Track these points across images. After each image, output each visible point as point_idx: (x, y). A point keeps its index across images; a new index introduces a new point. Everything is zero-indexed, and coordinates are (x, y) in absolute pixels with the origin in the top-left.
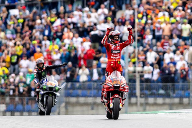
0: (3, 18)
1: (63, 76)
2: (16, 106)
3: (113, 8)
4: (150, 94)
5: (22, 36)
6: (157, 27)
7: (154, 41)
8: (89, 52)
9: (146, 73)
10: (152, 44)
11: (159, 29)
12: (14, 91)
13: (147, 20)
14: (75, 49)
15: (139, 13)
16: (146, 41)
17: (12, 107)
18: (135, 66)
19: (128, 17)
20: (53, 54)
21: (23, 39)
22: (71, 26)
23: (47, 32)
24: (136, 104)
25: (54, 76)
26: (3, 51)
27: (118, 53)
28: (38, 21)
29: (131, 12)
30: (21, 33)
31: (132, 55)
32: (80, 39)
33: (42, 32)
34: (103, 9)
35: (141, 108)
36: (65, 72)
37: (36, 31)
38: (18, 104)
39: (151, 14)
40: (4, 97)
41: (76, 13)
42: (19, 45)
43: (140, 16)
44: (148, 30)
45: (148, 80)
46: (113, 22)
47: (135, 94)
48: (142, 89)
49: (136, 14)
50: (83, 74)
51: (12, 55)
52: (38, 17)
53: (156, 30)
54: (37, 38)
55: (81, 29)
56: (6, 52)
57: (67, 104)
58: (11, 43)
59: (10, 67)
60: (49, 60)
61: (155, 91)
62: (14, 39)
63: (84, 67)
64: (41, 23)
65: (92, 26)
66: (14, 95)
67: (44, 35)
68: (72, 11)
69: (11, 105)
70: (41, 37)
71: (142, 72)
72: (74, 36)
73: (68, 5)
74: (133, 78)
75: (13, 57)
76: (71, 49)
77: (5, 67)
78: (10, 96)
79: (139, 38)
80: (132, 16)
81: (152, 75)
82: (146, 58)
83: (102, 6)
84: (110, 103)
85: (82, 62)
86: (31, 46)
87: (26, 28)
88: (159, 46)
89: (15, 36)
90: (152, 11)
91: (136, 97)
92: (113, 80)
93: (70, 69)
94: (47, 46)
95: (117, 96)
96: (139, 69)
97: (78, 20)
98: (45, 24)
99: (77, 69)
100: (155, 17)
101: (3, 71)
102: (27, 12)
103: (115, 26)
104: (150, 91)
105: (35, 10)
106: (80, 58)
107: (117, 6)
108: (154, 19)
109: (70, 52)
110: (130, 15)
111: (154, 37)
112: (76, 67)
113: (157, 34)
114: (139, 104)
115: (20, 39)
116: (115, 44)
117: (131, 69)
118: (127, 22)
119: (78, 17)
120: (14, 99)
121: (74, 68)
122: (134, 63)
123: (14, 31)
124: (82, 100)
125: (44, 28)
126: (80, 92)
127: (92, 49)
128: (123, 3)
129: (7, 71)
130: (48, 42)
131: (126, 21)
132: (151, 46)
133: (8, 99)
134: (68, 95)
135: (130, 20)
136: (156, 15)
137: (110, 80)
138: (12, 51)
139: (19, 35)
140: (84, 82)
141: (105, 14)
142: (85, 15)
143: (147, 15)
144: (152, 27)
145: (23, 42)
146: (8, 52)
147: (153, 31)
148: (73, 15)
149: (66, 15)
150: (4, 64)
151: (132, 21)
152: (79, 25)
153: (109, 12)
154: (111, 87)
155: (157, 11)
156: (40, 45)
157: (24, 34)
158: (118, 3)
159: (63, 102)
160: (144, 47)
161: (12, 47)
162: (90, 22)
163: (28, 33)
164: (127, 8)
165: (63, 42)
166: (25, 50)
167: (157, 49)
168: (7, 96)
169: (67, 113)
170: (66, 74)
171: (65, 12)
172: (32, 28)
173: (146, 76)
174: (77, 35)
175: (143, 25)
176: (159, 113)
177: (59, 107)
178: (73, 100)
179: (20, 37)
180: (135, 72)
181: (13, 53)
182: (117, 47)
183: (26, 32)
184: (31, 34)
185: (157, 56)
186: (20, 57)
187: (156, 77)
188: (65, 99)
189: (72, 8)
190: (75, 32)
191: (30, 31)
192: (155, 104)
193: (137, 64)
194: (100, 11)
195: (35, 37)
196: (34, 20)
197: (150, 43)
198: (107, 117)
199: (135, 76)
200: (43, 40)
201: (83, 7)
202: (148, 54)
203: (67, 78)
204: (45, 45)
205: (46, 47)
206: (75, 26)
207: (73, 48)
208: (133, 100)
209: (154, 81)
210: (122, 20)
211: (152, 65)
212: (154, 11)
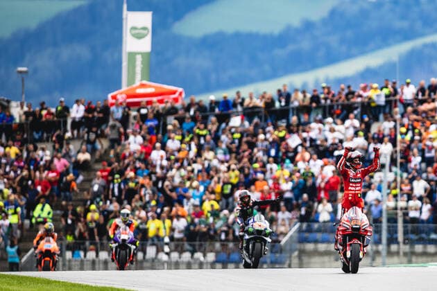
0: (212, 131)
1: (295, 214)
2: (229, 255)
3: (366, 119)
4: (417, 240)
5: (238, 157)
6: (428, 146)
7: (423, 165)
8: (332, 180)
9: (412, 210)
10: (420, 169)
11: (431, 148)
12: (227, 233)
13: (414, 135)
14: (313, 175)
15: (403, 125)
16: (412, 165)
17: (224, 256)
18: (397, 201)
19: (387, 132)
20: (281, 181)
21: (240, 161)
22: (308, 144)
23: (273, 152)
24: (398, 253)
25: (283, 212)
26: (212, 177)
27: (358, 183)
28: (261, 137)
29: (392, 124)
30: (237, 153)
31: (393, 185)
32: (320, 162)
33: (267, 152)
34: (352, 119)
35: (405, 259)
36: (299, 207)
37: (259, 151)
38: (233, 252)
39: (419, 127)
40: (212, 243)
41: (313, 125)
42: (233, 170)
43: (404, 130)
44: (415, 150)
45: (414, 220)
46: (367, 138)
47: (397, 239)
48: (405, 233)
49: (398, 126)
50: (324, 211)
51: (225, 183)
52: (260, 130)
53: (426, 150)
54: (259, 159)
55: (321, 148)
56: (216, 179)
57: (302, 253)
58: (223, 167)
59: (221, 200)
60: (276, 191)
61: (424, 235)
62: (227, 162)
63: (325, 201)
64: (266, 140)
65: (336, 144)
66: (227, 240)
67: (269, 156)
68: (309, 123)
69: (222, 253)
70: (265, 158)
71: (406, 209)
72: (311, 158)
73: (304, 113)
74: (394, 216)
75: (225, 187)
76: (307, 175)
77: (215, 200)
78: (221, 241)
79: (403, 160)
80: (393, 130)
81: (421, 213)
82: (412, 189)
83: (352, 116)
84: (346, 251)
85: (322, 194)
86: (251, 171)
87: (245, 147)
88: (430, 173)
89: (228, 157)
90: (420, 124)
91: (398, 243)
92: (351, 220)
93: (305, 203)
94: (274, 171)
95: (356, 241)
96: (402, 204)
97: (316, 135)
98: (271, 140)
99: (316, 204)
100: (425, 131)
101: (212, 206)
102: (246, 123)
103: (369, 144)
104: (417, 235)
105: (256, 120)
106: (320, 189)
107: (371, 116)
108: (424, 134)
109: (305, 180)
110: (390, 129)
111: (424, 159)
112: (314, 202)
113: (427, 155)
114: (401, 253)
115: (235, 161)
116: (355, 169)
117: (392, 204)
118: (386, 139)
119: (317, 131)
120: (227, 245)
121: (311, 203)
122: (395, 196)
123: (227, 151)
124: (322, 247)
125: (269, 146)
126: (319, 236)
127: (336, 176)
128: (380, 113)
129: (217, 206)
130: (274, 166)
131: (384, 136)
132: (420, 172)
133: (218, 245)
134: (303, 240)
135: (390, 135)
136: (427, 129)
137: (346, 219)
138: (225, 177)
139: (234, 155)
140: (324, 222)
141: (355, 127)
142: (327, 127)
143: (414, 128)
144: (421, 145)
145: (239, 166)
146: (219, 179)
147: (422, 152)
148: (310, 128)
149: (301, 128)
150: (213, 196)
151: (393, 137)
152: (318, 142)
153: (361, 125)
154: (348, 229)
155: (428, 123)
156: (263, 169)
157: (241, 155)
158: (373, 112)
159: (295, 250)
160: (409, 173)
161: (225, 172)
162: (334, 138)
163: (247, 153)
164: (386, 119)
165: (296, 165)
166: (242, 176)
167: (427, 177)
168: (216, 241)
169: (301, 266)
170: (300, 210)
171: (299, 124)
172: (252, 145)
173: (413, 214)
174: (315, 156)
175: (408, 143)
176: (430, 267)
177: (290, 257)
178: (310, 247)
179: (236, 158)
180: (396, 208)
181: (226, 180)
182: (357, 174)
183: (244, 151)
184: (250, 154)
185: (428, 186)
186: (235, 187)
187: (425, 215)
188: (298, 246)
189: (309, 118)
190: (312, 152)
191: (250, 151)
192: (425, 254)
193: (399, 198)
194: (348, 123)
195: (257, 159)
196: (255, 135)
197: (418, 167)
198: (343, 269)
199: (396, 214)
200: (268, 162)
201: (325, 117)
202: (415, 183)
203: (301, 216)
204: (271, 169)
205: (272, 173)
206: (313, 144)
207: (310, 174)
208: (394, 247)
209: (423, 221)
210: (379, 135)
211: (420, 199)
212: (424, 122)
